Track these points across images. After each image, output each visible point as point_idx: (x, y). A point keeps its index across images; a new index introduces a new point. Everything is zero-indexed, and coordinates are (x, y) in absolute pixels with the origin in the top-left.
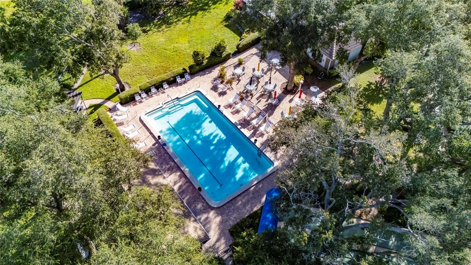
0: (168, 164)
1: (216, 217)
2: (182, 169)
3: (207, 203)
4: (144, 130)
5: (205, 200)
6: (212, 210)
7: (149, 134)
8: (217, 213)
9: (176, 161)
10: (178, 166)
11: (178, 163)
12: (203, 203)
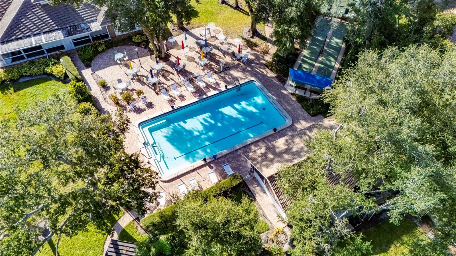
0: (240, 155)
1: (301, 124)
2: (249, 143)
3: (287, 128)
4: (186, 178)
5: (284, 129)
6: (294, 125)
7: (195, 172)
8: (297, 122)
9: (238, 148)
10: (244, 147)
11: (241, 146)
12: (287, 130)
